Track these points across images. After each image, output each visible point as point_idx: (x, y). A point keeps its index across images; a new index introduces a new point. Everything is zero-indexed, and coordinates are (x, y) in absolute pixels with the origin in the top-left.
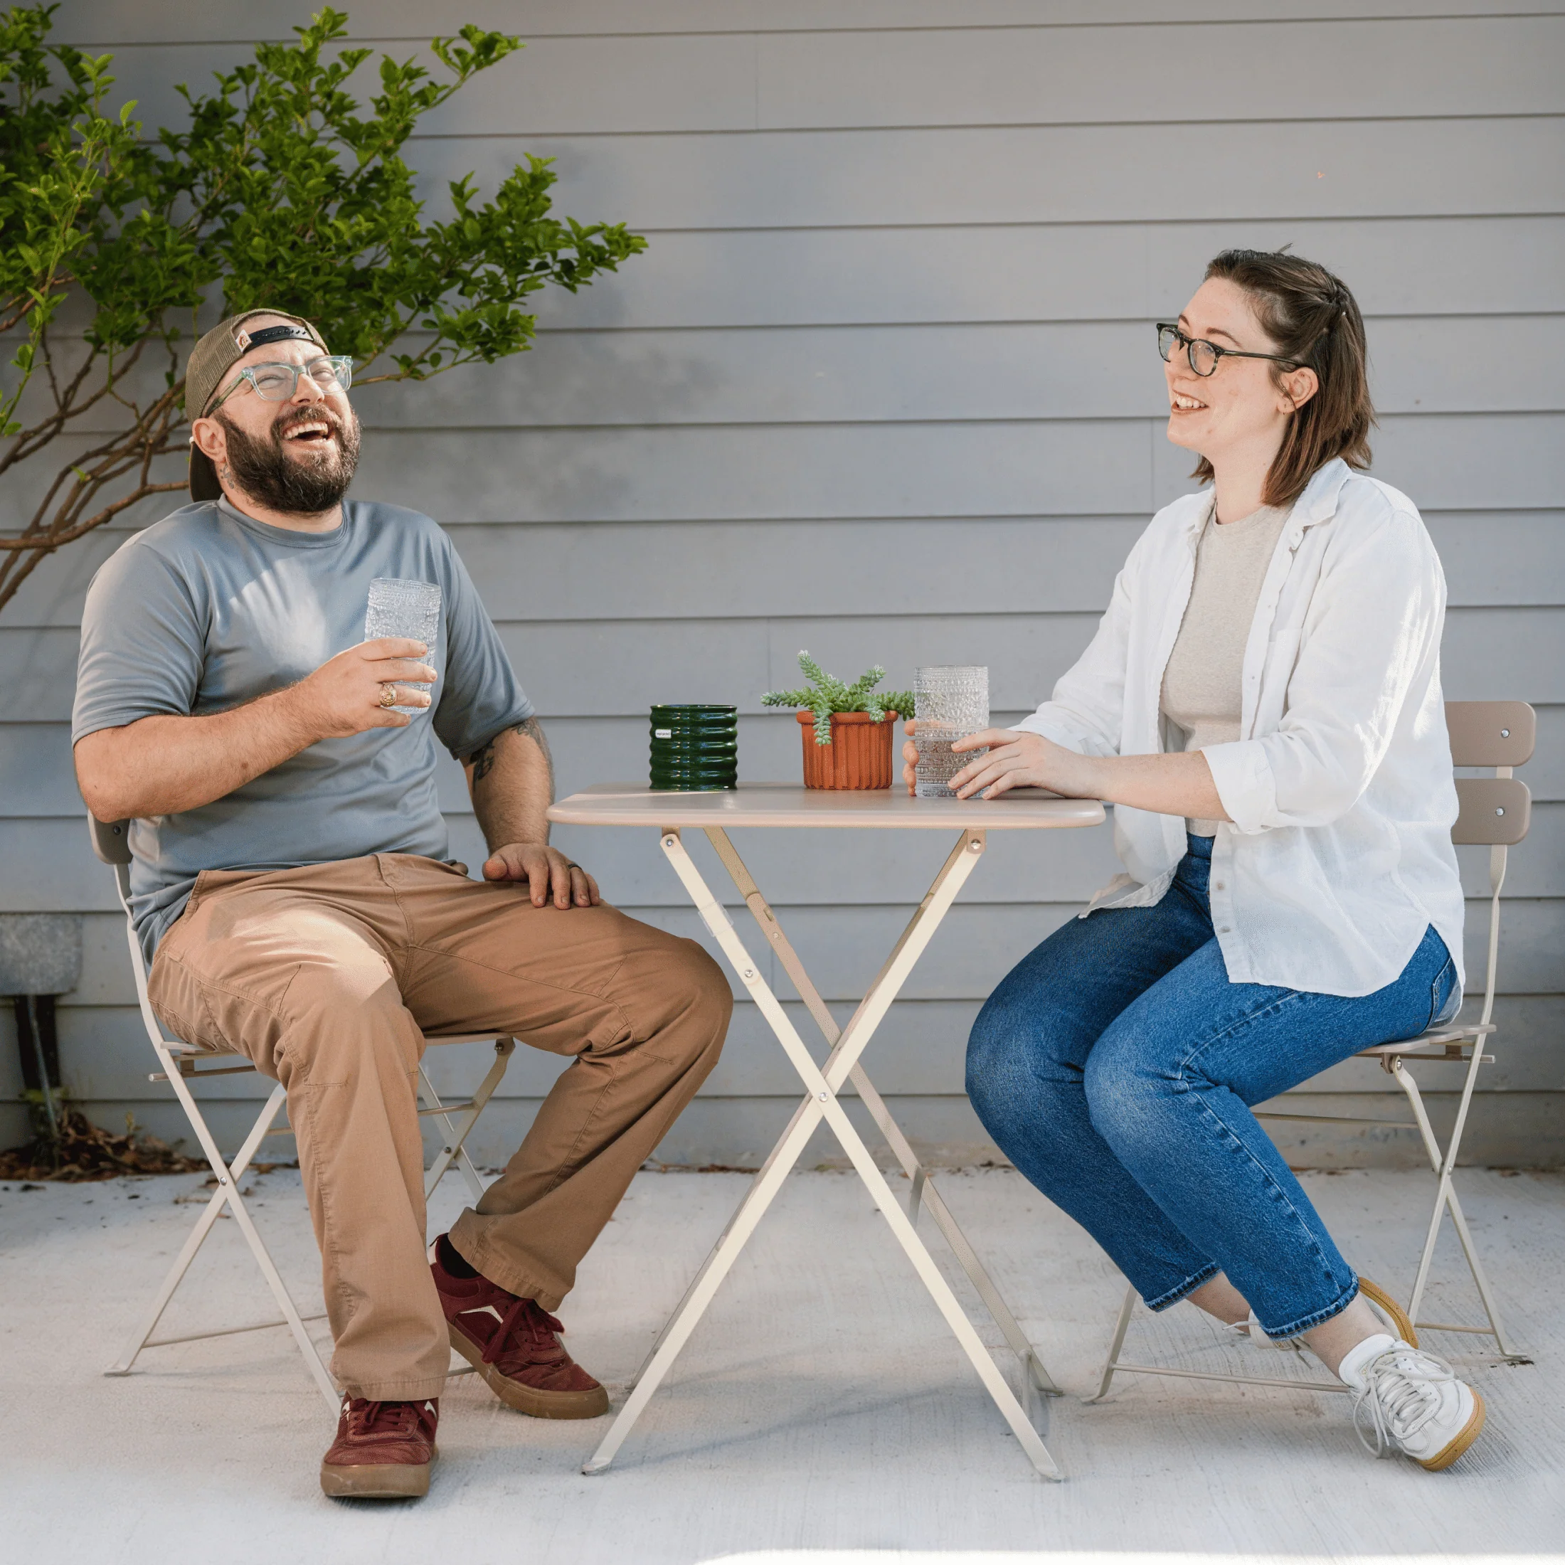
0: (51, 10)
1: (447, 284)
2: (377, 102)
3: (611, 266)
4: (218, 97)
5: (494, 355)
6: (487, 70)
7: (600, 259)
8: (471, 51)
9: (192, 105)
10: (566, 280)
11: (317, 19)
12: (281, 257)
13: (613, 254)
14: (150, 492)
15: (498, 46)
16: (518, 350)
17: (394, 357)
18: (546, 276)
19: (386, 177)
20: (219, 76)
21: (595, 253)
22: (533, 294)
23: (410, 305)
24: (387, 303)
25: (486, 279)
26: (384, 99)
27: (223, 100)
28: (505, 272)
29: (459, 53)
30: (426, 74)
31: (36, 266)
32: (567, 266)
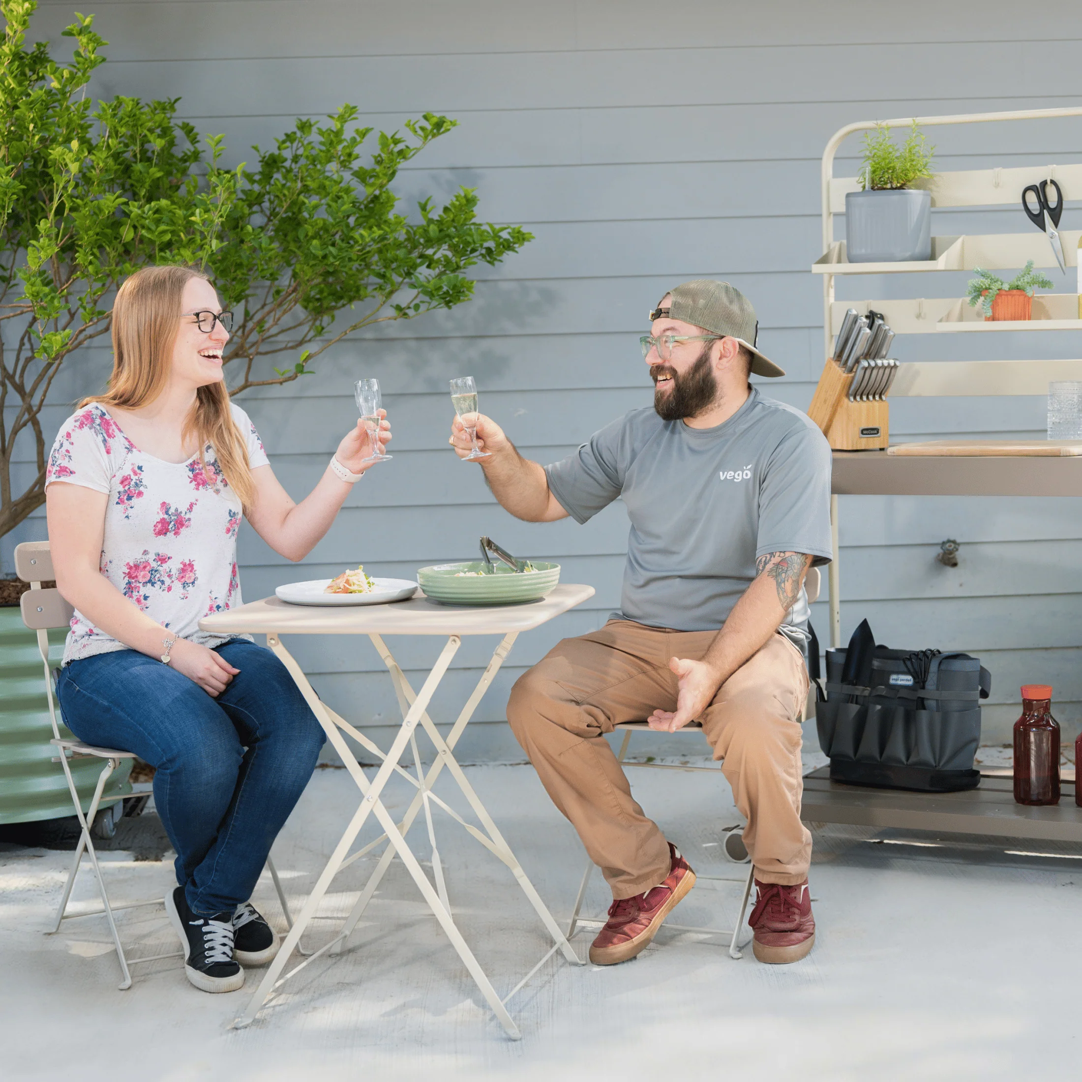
0: (176, 100)
1: (421, 262)
2: (375, 158)
3: (513, 250)
4: (276, 152)
5: (451, 304)
6: (440, 138)
7: (508, 246)
8: (429, 127)
9: (260, 156)
10: (488, 259)
11: (341, 110)
12: (331, 252)
13: (514, 243)
14: (250, 385)
15: (445, 125)
16: (464, 300)
17: (392, 306)
18: (477, 257)
19: (382, 201)
20: (277, 140)
21: (505, 244)
22: (471, 267)
23: (400, 276)
24: (388, 275)
25: (442, 259)
26: (380, 155)
27: (279, 154)
28: (454, 256)
29: (422, 129)
30: (404, 141)
31: (191, 260)
32: (489, 251)
